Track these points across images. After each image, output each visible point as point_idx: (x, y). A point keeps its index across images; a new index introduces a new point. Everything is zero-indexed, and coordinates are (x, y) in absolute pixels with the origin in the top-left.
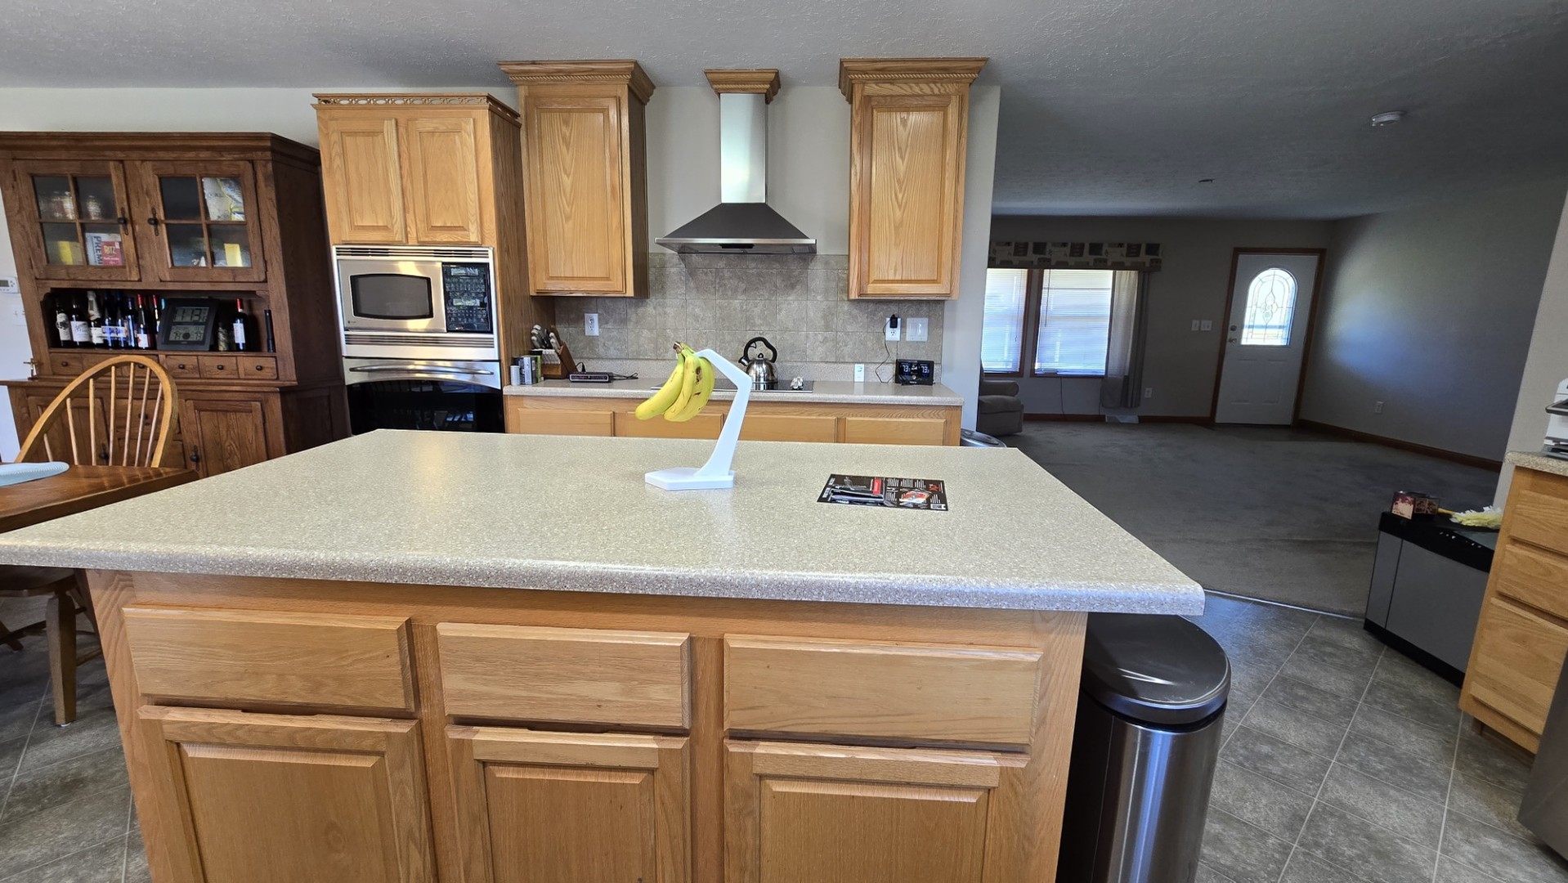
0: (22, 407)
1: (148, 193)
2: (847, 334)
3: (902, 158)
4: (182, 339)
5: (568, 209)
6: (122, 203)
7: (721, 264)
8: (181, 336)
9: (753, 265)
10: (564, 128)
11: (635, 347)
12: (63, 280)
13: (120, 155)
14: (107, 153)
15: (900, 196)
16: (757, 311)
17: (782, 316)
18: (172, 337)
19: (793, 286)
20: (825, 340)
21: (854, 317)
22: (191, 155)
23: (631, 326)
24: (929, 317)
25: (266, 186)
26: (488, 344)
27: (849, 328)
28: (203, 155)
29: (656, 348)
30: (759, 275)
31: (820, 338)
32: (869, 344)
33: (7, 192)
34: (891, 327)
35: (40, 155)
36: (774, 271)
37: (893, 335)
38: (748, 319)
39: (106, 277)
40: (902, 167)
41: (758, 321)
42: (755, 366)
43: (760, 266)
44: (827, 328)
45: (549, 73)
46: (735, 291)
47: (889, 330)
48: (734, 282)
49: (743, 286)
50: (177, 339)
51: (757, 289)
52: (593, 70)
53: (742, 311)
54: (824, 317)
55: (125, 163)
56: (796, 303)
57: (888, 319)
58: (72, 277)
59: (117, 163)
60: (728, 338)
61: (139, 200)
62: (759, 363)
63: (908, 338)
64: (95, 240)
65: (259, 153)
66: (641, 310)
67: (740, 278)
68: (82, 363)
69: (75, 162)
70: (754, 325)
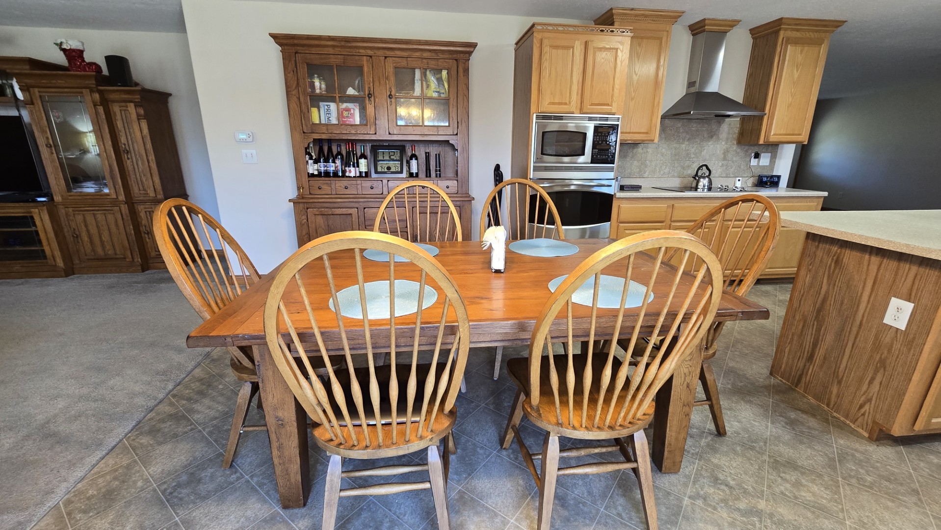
0: (302, 216)
1: (387, 78)
2: (733, 162)
3: (797, 71)
4: (386, 170)
5: (633, 94)
6: (370, 84)
7: (679, 125)
8: (385, 168)
9: (695, 125)
10: (638, 48)
11: (629, 171)
12: (323, 133)
13: (370, 52)
14: (361, 51)
15: (793, 90)
16: (693, 150)
17: (704, 153)
18: (379, 169)
19: (712, 137)
20: (723, 165)
21: (738, 153)
22: (418, 54)
23: (628, 159)
24: (771, 153)
25: (464, 76)
26: (611, 170)
27: (734, 159)
28: (426, 55)
29: (640, 171)
30: (697, 131)
31: (720, 164)
32: (742, 167)
33: (289, 75)
34: (755, 158)
35: (314, 50)
36: (704, 129)
37: (754, 162)
38: (688, 154)
39: (353, 132)
40: (796, 75)
41: (693, 156)
42: (702, 180)
43: (699, 126)
44: (725, 159)
45: (636, 16)
46: (684, 139)
47: (753, 159)
48: (684, 135)
49: (688, 137)
50: (383, 170)
51: (695, 138)
52: (661, 15)
53: (685, 150)
54: (724, 153)
55: (373, 57)
56: (712, 146)
57: (753, 154)
58: (330, 131)
59: (368, 58)
60: (676, 165)
61: (380, 83)
62: (704, 178)
63: (761, 164)
64: (326, 107)
65: (462, 55)
66: (635, 151)
67: (687, 133)
68: (331, 187)
69: (339, 56)
70: (690, 158)
